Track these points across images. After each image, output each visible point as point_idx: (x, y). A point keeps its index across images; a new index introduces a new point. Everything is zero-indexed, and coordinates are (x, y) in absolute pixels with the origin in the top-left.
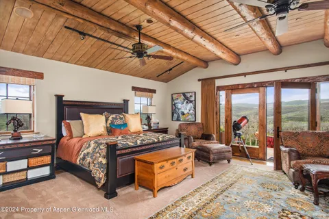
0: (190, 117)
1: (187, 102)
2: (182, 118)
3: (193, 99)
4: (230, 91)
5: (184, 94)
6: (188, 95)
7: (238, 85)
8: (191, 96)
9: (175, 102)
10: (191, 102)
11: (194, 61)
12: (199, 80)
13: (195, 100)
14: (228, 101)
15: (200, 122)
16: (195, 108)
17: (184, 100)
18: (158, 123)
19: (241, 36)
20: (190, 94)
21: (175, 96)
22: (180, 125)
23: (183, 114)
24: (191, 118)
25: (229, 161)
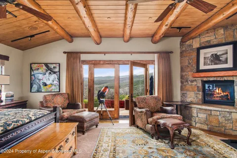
0: (53, 87)
1: (50, 73)
2: (43, 89)
3: (57, 70)
4: (93, 65)
5: (46, 65)
6: (52, 66)
7: (100, 61)
8: (54, 68)
9: (35, 72)
10: (55, 73)
11: (62, 33)
12: (65, 53)
13: (59, 71)
14: (91, 74)
15: (64, 92)
16: (59, 79)
17: (47, 71)
18: (12, 96)
19: (112, 19)
20: (54, 65)
21: (34, 66)
22: (45, 97)
23: (45, 85)
24: (55, 89)
25: (97, 126)
